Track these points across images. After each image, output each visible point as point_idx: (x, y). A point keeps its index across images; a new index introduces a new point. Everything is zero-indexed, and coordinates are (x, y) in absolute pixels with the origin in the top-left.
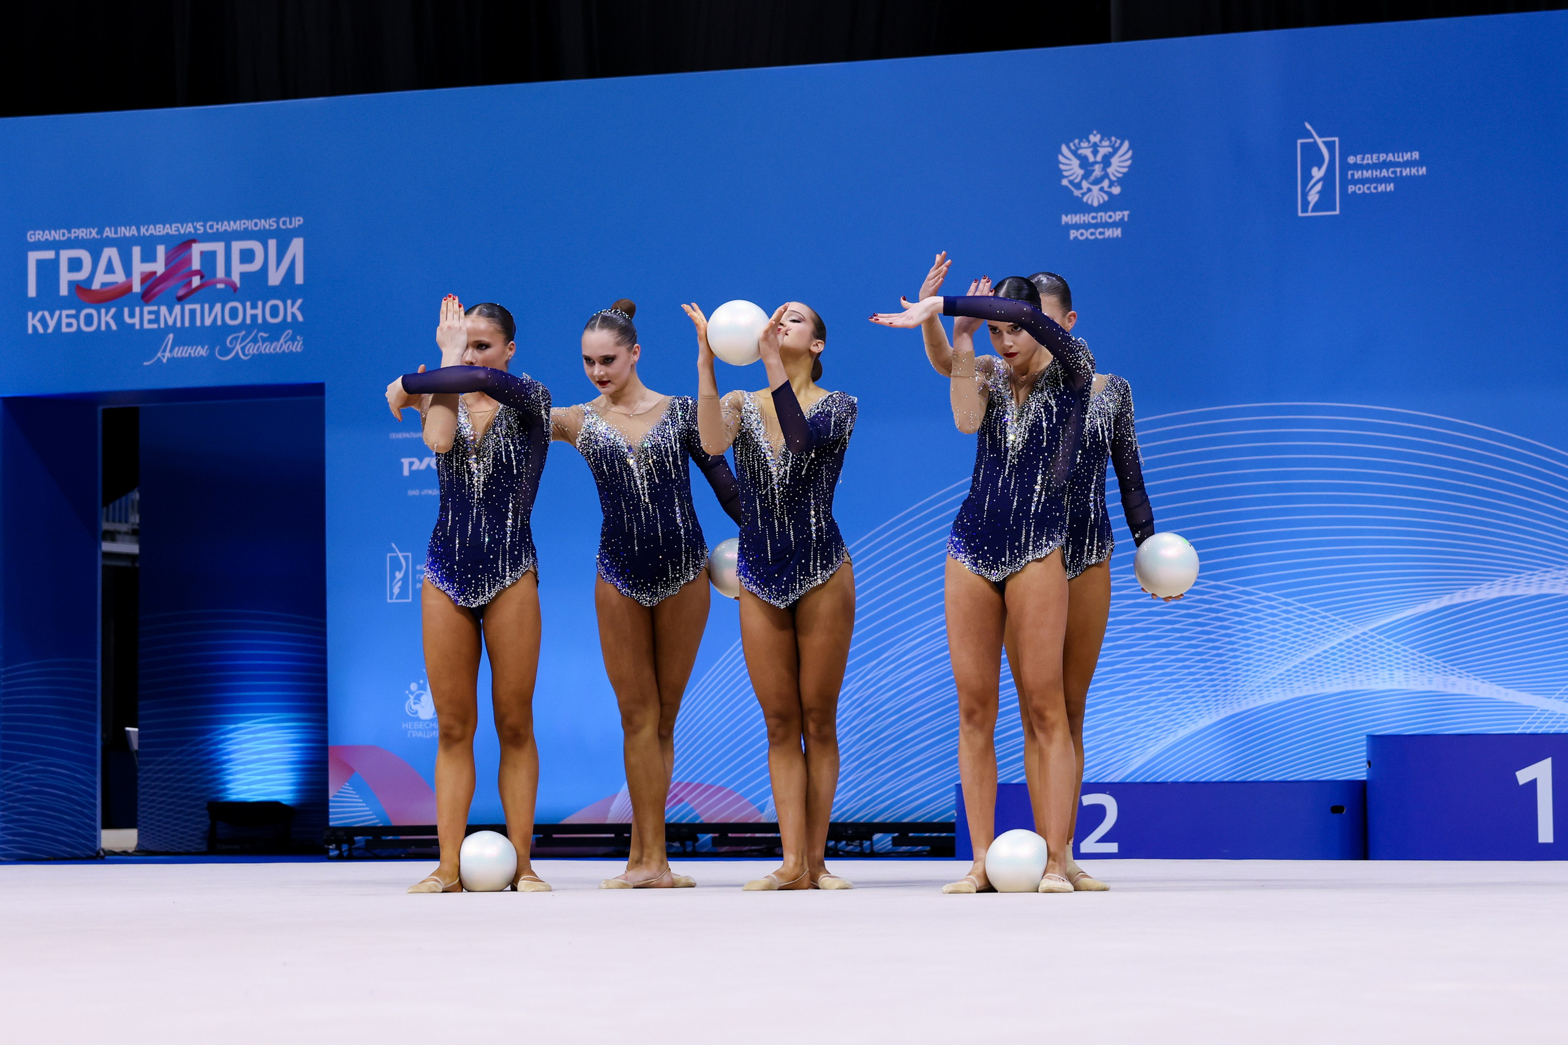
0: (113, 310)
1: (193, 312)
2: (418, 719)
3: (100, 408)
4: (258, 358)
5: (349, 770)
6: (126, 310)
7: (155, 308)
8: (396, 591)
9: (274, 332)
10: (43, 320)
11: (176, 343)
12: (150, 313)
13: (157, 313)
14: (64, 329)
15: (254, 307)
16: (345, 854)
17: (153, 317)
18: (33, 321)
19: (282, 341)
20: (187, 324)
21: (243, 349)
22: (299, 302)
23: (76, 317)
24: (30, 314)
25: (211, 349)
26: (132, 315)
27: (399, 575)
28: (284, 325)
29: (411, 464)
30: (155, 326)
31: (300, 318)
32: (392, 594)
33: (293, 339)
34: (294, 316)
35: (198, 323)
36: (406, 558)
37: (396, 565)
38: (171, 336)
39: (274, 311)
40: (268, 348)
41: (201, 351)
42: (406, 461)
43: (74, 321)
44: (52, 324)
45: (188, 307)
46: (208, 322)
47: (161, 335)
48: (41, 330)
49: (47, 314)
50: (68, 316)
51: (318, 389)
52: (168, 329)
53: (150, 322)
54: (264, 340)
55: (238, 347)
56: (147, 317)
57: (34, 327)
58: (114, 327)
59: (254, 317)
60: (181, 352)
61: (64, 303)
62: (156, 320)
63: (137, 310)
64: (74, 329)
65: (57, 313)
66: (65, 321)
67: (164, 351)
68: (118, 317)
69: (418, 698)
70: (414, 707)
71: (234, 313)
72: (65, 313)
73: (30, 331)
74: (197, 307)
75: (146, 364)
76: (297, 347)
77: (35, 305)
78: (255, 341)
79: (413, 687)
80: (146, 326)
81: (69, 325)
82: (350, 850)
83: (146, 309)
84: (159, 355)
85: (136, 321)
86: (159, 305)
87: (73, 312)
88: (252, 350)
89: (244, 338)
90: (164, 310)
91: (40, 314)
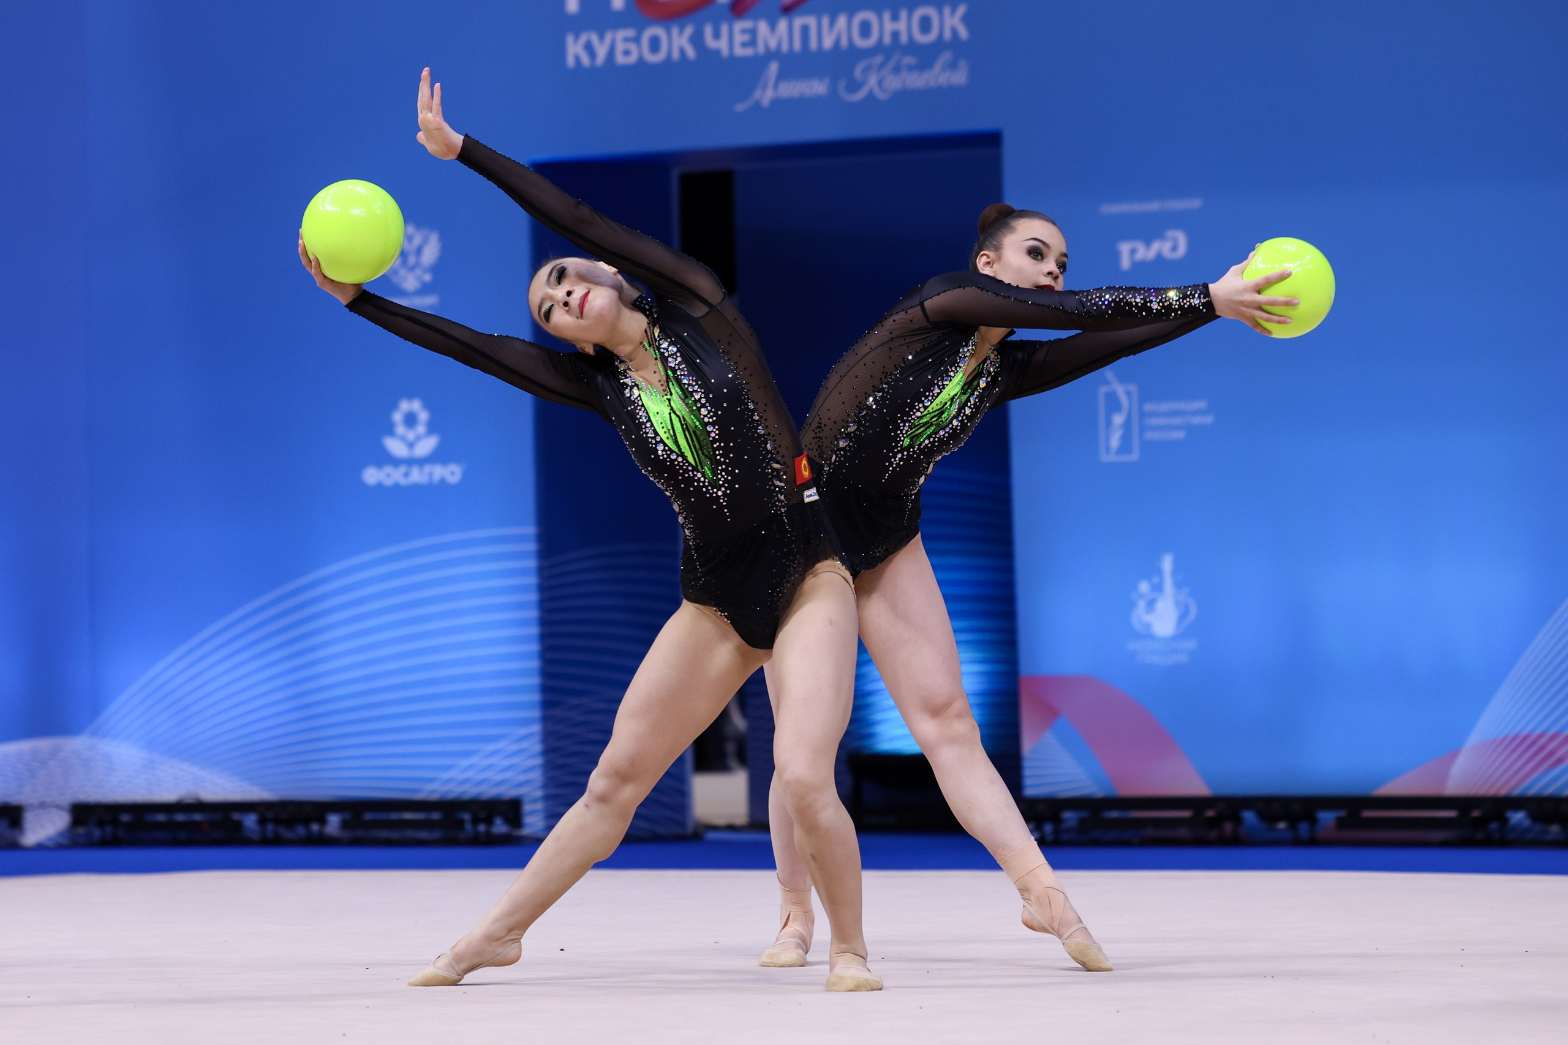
0: (689, 30)
1: (805, 30)
2: (1150, 637)
3: (675, 173)
4: (903, 96)
5: (1050, 714)
6: (708, 30)
7: (747, 24)
8: (1115, 442)
9: (926, 56)
10: (589, 48)
11: (782, 76)
12: (744, 31)
13: (753, 32)
14: (620, 59)
15: (895, 18)
16: (1050, 838)
17: (746, 38)
18: (574, 49)
19: (938, 67)
20: (797, 45)
21: (880, 83)
22: (961, 10)
23: (637, 40)
24: (570, 39)
25: (833, 85)
26: (717, 35)
27: (1118, 419)
28: (939, 46)
29: (1133, 252)
30: (748, 52)
31: (963, 33)
32: (1108, 449)
33: (953, 66)
34: (954, 32)
35: (813, 44)
36: (1129, 394)
37: (1114, 405)
38: (774, 67)
39: (925, 25)
40: (917, 81)
41: (818, 87)
42: (1125, 248)
43: (633, 47)
44: (602, 52)
45: (798, 22)
46: (828, 43)
47: (757, 64)
48: (585, 60)
49: (594, 38)
50: (626, 40)
51: (992, 140)
52: (771, 55)
53: (744, 45)
54: (911, 68)
55: (872, 81)
56: (739, 38)
57: (577, 59)
58: (691, 53)
59: (895, 35)
60: (791, 89)
61: (618, 21)
62: (753, 43)
63: (724, 29)
64: (633, 59)
65: (608, 37)
66: (620, 47)
67: (765, 87)
68: (697, 40)
69: (1151, 604)
70: (1148, 618)
71: (865, 29)
72: (621, 34)
73: (571, 61)
74: (811, 21)
75: (740, 107)
76: (959, 77)
77: (578, 24)
78: (897, 70)
79: (1144, 587)
80: (739, 51)
81: (627, 53)
82: (1057, 832)
83: (739, 25)
84: (757, 94)
85: (722, 45)
86: (756, 18)
87: (630, 33)
88: (893, 83)
89: (881, 66)
90: (763, 27)
91: (583, 38)
